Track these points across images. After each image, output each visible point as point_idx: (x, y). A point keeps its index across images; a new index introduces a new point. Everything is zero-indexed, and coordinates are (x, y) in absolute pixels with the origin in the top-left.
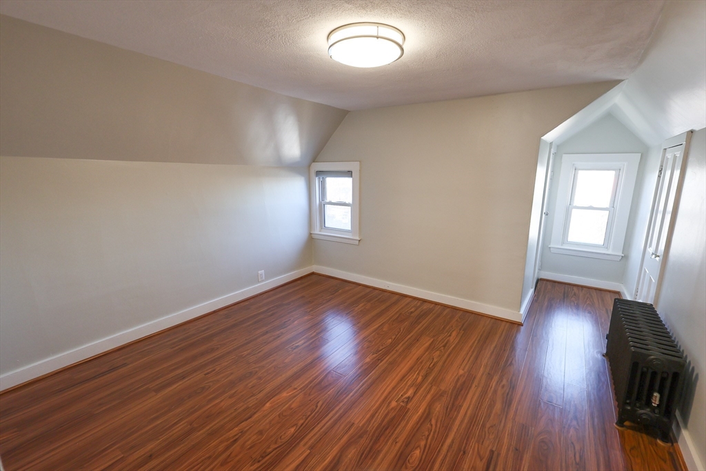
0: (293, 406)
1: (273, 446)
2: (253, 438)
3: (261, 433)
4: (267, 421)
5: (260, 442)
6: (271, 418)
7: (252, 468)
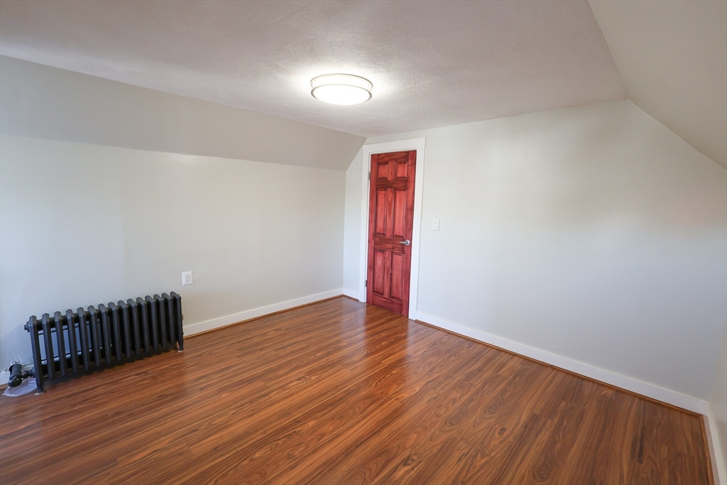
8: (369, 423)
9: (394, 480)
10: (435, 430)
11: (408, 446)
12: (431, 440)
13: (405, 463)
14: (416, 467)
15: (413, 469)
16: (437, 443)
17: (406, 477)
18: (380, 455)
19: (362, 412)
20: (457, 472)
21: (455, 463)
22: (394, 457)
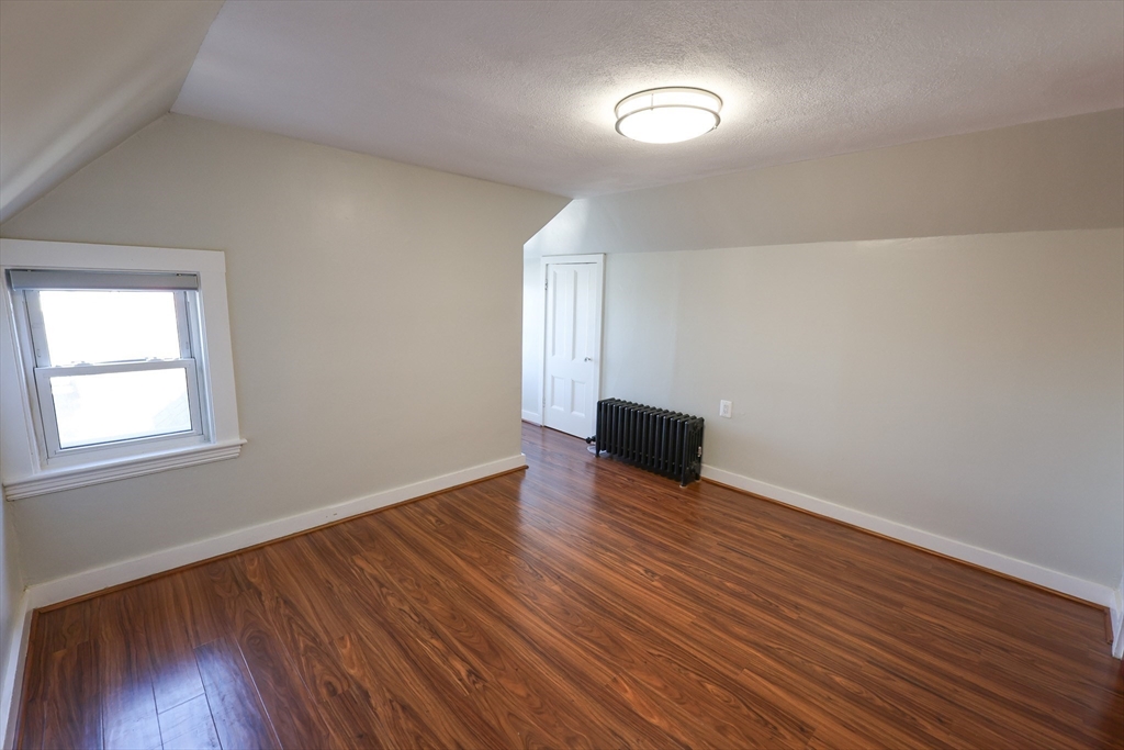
0: (659, 685)
1: (745, 710)
2: (734, 739)
3: (721, 729)
4: (695, 720)
5: (740, 728)
6: (688, 715)
7: (788, 737)
8: (554, 640)
9: (450, 658)
10: (531, 725)
11: (502, 681)
12: (510, 714)
13: (472, 672)
14: (464, 684)
15: (460, 680)
16: (502, 721)
17: (450, 672)
18: (491, 647)
19: (577, 634)
20: (439, 734)
21: (456, 737)
22: (484, 662)
